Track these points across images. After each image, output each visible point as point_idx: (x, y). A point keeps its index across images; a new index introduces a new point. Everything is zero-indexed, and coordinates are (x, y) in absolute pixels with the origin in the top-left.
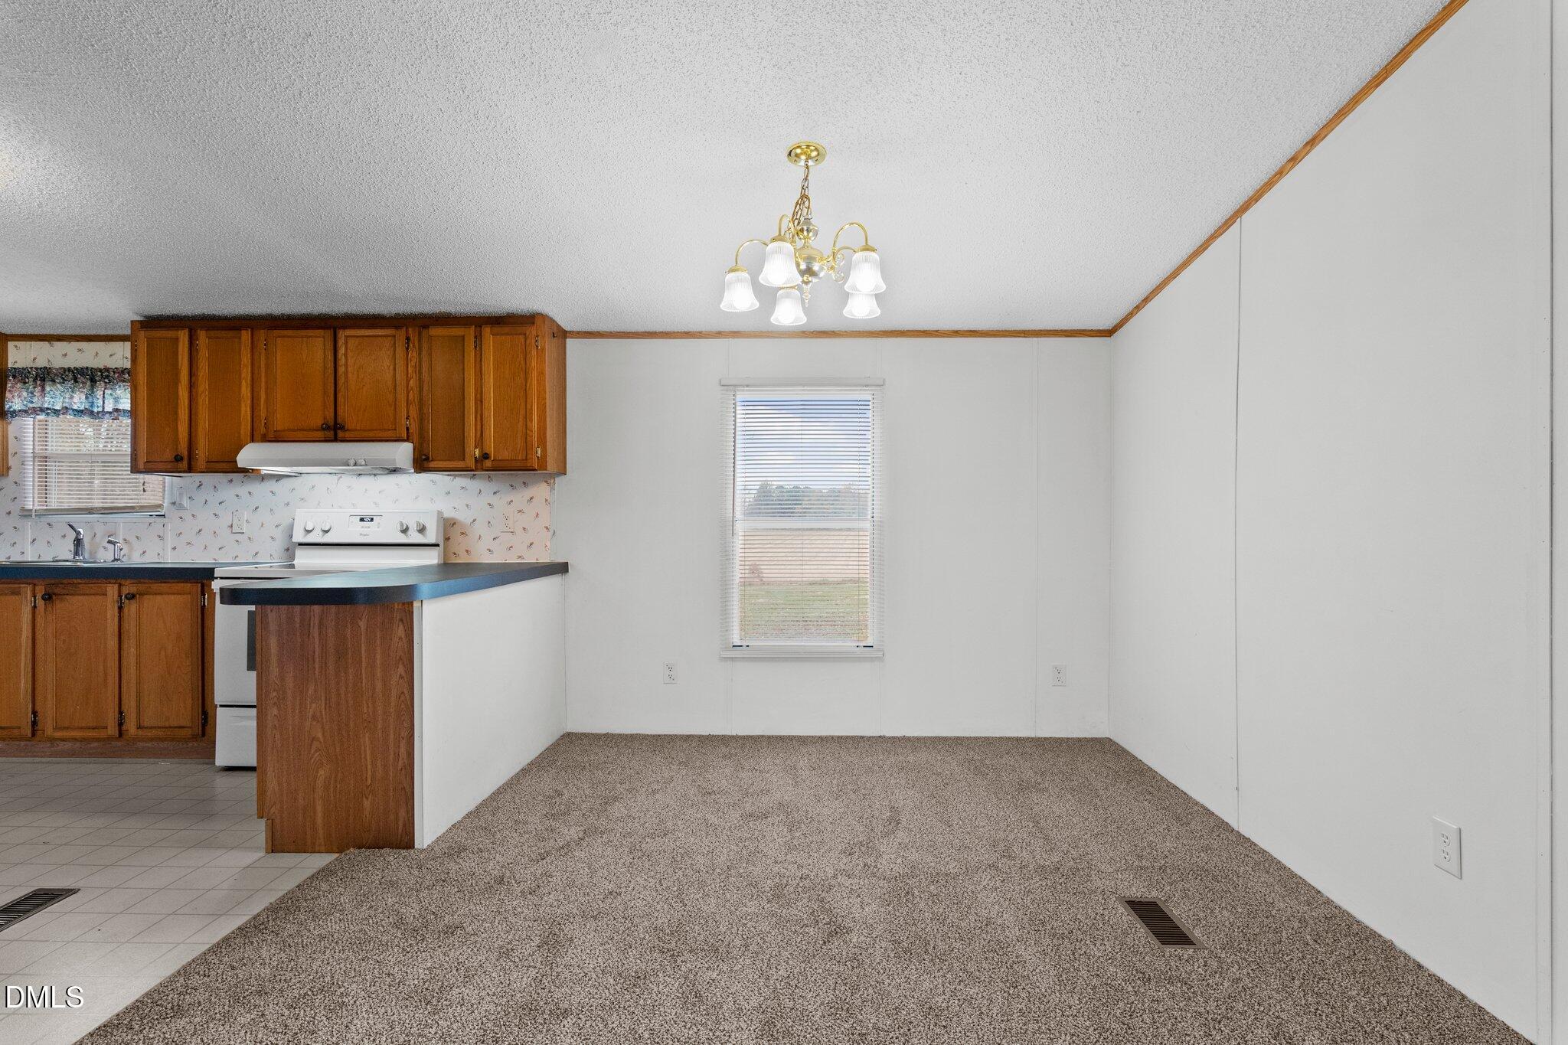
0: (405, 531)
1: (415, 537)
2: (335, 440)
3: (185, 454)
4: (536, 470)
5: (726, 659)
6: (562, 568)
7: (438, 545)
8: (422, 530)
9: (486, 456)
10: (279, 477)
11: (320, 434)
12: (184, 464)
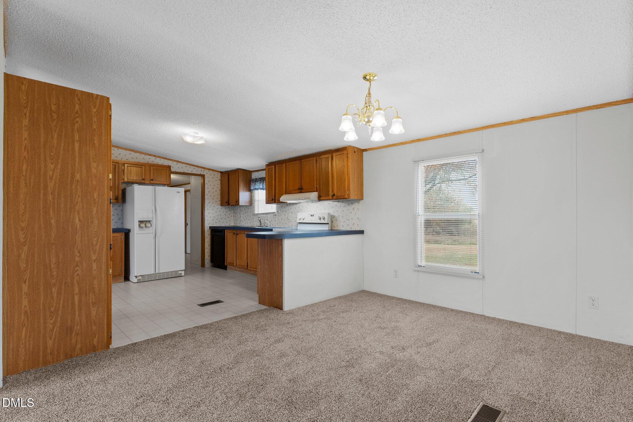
0: (320, 219)
1: (323, 221)
2: (301, 192)
3: (274, 198)
4: (347, 199)
5: (416, 271)
6: (362, 232)
7: (328, 224)
8: (324, 219)
9: (334, 195)
10: (293, 204)
11: (298, 191)
12: (274, 201)
